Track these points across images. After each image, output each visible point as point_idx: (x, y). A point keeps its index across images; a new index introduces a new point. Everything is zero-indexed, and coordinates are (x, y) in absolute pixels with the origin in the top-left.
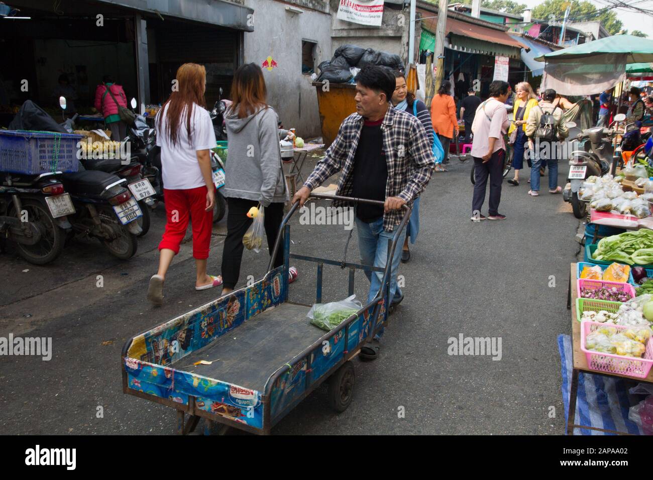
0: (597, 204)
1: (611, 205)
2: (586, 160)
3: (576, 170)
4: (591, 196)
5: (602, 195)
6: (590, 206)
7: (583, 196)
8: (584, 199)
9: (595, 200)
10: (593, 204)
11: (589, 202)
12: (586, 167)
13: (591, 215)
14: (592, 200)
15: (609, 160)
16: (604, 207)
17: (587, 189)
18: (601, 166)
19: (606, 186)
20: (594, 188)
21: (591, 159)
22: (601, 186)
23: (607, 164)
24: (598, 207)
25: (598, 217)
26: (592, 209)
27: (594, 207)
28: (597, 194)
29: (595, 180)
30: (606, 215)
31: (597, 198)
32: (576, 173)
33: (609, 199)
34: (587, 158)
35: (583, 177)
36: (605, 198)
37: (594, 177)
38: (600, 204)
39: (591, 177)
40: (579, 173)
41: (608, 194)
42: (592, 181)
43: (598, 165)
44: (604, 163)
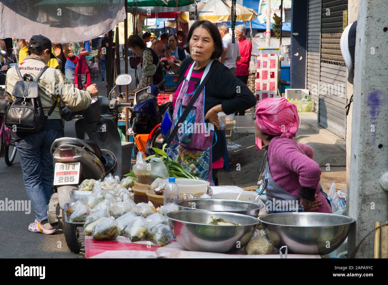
0: (94, 228)
1: (115, 228)
2: (78, 152)
3: (65, 170)
4: (86, 214)
5: (102, 213)
6: (84, 233)
7: (73, 216)
8: (75, 220)
9: (92, 221)
10: (89, 228)
11: (82, 225)
12: (79, 164)
13: (86, 249)
14: (87, 222)
15: (115, 150)
16: (105, 232)
17: (79, 203)
18: (103, 160)
19: (108, 196)
20: (91, 201)
21: (86, 149)
22: (101, 196)
23: (112, 158)
24: (95, 233)
25: (95, 251)
26: (87, 237)
27: (90, 234)
28: (93, 210)
29: (93, 186)
30: (109, 245)
31: (95, 218)
32: (64, 176)
33: (112, 217)
34: (79, 148)
35: (76, 182)
36: (107, 216)
37: (91, 181)
38: (99, 227)
39: (85, 181)
40: (69, 176)
41: (112, 210)
42: (87, 188)
43: (98, 159)
44: (108, 155)
